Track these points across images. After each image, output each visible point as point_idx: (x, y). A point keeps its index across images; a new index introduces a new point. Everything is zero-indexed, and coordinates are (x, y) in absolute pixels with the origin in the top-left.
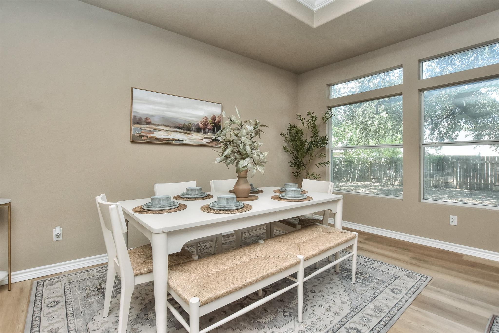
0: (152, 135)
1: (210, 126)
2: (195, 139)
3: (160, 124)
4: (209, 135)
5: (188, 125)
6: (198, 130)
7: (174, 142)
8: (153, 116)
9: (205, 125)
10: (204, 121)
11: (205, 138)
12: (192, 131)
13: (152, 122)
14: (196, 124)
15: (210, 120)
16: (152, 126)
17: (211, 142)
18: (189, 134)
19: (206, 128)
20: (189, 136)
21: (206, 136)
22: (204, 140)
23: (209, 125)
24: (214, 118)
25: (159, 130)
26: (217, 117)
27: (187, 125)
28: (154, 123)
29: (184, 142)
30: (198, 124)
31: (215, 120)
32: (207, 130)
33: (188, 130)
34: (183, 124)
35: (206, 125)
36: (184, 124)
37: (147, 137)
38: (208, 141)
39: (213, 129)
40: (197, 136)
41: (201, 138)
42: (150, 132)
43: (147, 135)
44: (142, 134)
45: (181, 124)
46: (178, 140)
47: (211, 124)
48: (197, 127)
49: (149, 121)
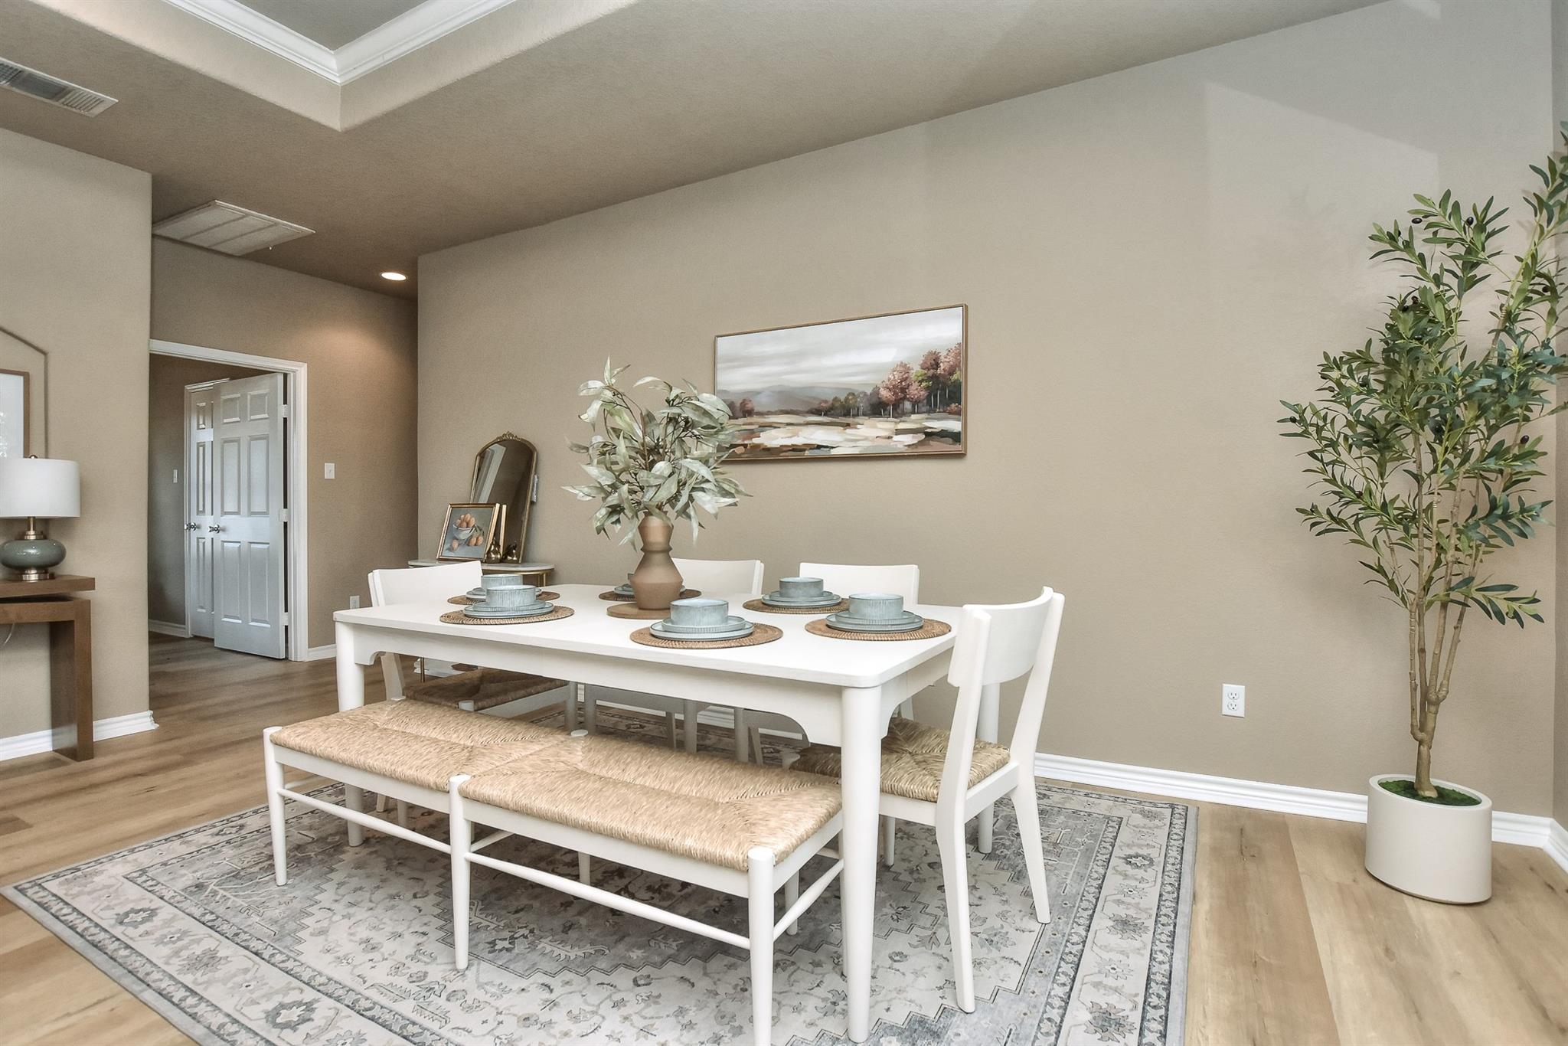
0: (756, 441)
1: (916, 391)
2: (866, 439)
3: (773, 410)
4: (913, 422)
5: (847, 399)
6: (878, 408)
7: (807, 453)
8: (757, 393)
9: (901, 390)
10: (898, 376)
11: (898, 432)
12: (854, 416)
13: (756, 409)
14: (869, 391)
15: (916, 370)
16: (755, 419)
17: (921, 443)
18: (848, 425)
19: (904, 398)
20: (848, 431)
21: (902, 426)
22: (896, 438)
23: (915, 385)
24: (933, 361)
25: (771, 426)
26: (943, 354)
27: (842, 399)
28: (760, 410)
29: (834, 452)
30: (876, 391)
31: (937, 365)
32: (908, 405)
33: (847, 414)
34: (830, 399)
35: (903, 390)
36: (836, 399)
37: (745, 446)
38: (910, 439)
39: (928, 398)
40: (875, 427)
41: (887, 434)
42: (752, 433)
43: (746, 442)
44: (735, 441)
45: (826, 402)
46: (819, 447)
47: (920, 382)
48: (874, 400)
49: (749, 406)
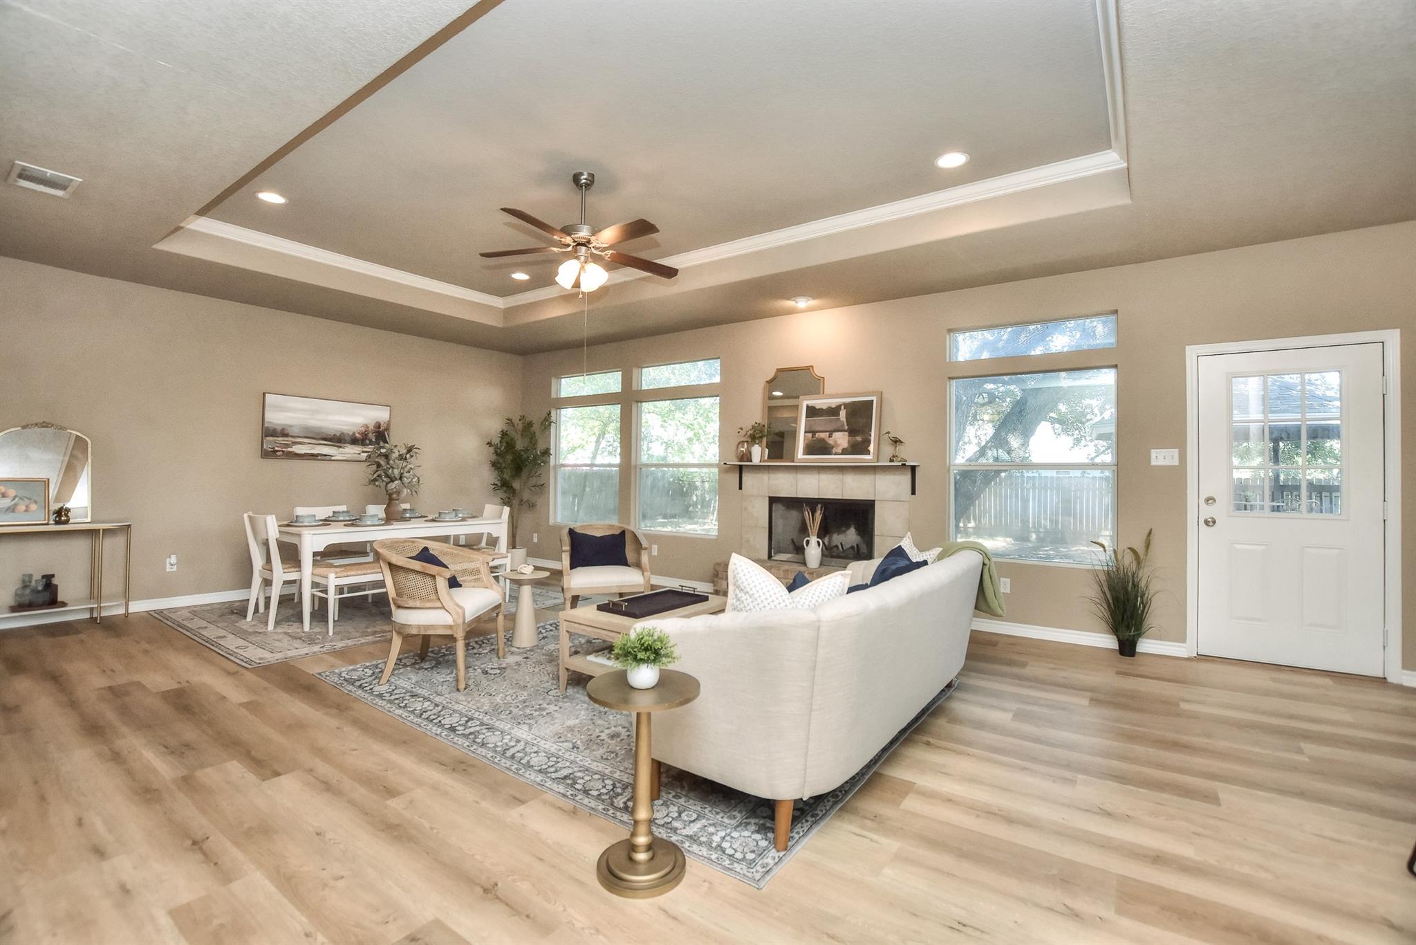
0: (290, 449)
1: (372, 437)
2: (349, 453)
3: (301, 436)
5: (340, 436)
6: (354, 441)
7: (319, 457)
8: (291, 426)
10: (363, 429)
11: (363, 452)
12: (344, 443)
13: (290, 434)
14: (351, 434)
15: (371, 427)
16: (289, 439)
18: (340, 447)
19: (366, 439)
20: (341, 449)
21: (364, 450)
22: (361, 454)
23: (371, 434)
24: (378, 425)
25: (300, 443)
26: (382, 424)
27: (338, 435)
28: (293, 435)
29: (333, 458)
30: (354, 433)
31: (380, 428)
32: (368, 442)
33: (340, 442)
34: (332, 434)
35: (366, 435)
36: (334, 435)
37: (283, 452)
38: (367, 455)
41: (358, 452)
42: (287, 446)
43: (284, 449)
44: (276, 448)
45: (330, 435)
46: (326, 455)
47: (373, 433)
49: (286, 432)
